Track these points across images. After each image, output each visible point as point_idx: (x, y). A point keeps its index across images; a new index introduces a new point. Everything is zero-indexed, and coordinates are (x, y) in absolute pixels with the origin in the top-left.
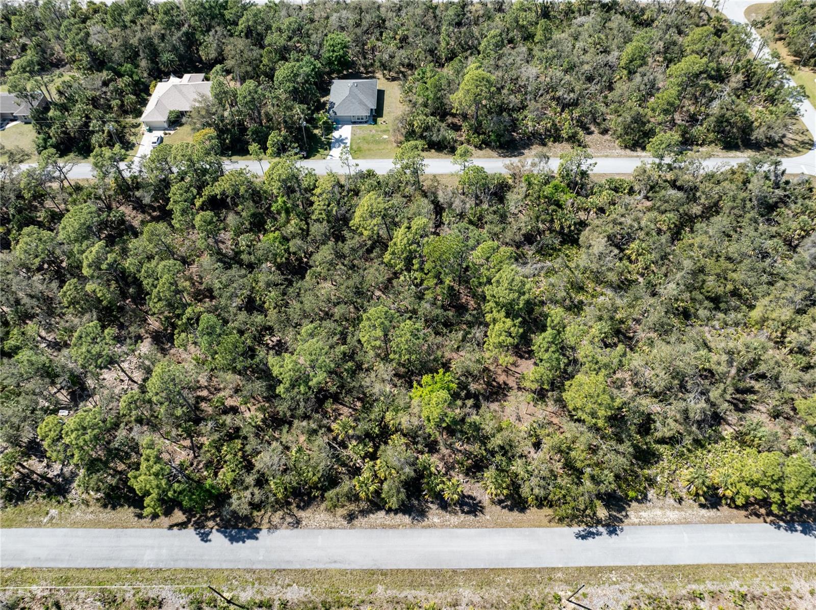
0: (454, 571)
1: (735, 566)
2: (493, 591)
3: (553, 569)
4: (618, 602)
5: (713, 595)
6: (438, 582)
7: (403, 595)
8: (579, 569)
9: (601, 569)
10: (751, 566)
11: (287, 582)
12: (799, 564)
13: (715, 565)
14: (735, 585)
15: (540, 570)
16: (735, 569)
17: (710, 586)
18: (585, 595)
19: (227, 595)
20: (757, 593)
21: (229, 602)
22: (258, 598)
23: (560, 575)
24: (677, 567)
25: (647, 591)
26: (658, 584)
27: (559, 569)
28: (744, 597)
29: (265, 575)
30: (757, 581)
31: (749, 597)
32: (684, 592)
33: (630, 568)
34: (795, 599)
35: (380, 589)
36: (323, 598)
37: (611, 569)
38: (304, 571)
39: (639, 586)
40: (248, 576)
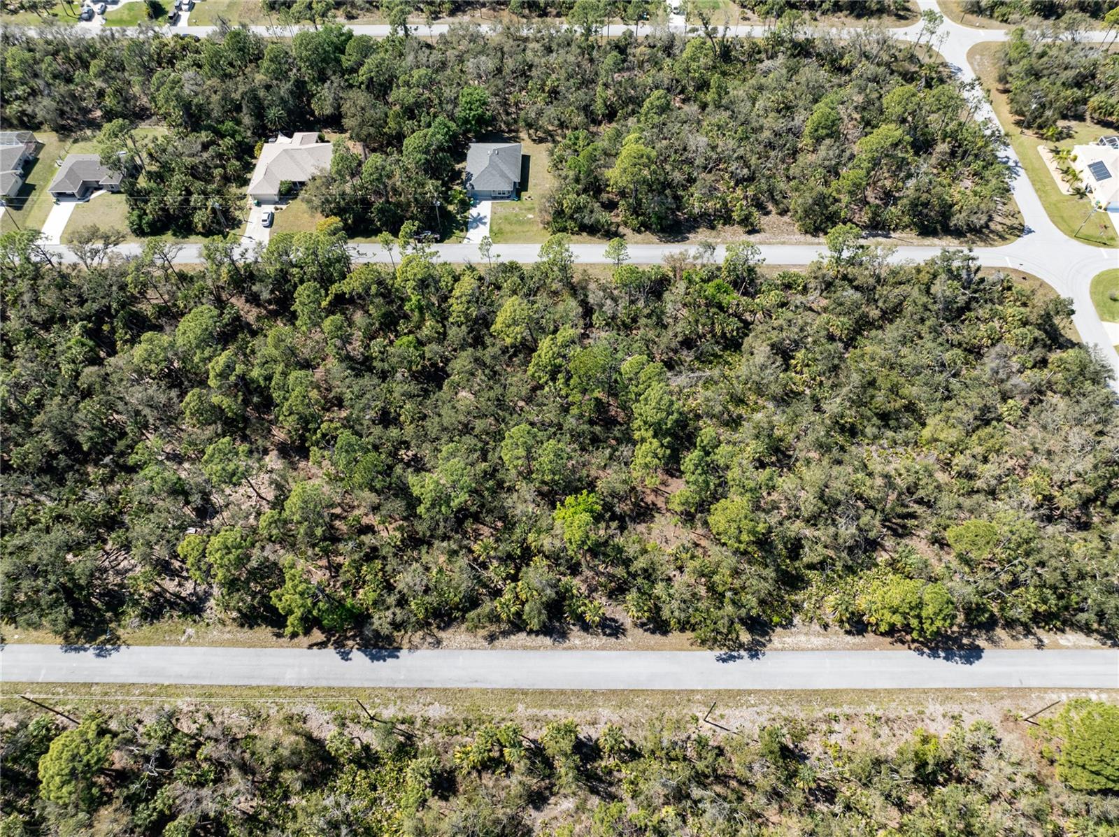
0: (594, 691)
1: (873, 691)
2: (632, 711)
3: (693, 691)
4: (754, 722)
5: (848, 717)
6: (578, 701)
7: (543, 714)
8: (718, 692)
9: (740, 693)
10: (888, 691)
11: (428, 700)
12: (937, 690)
13: (853, 690)
14: (871, 709)
15: (679, 692)
16: (873, 694)
17: (846, 709)
18: (722, 716)
19: (372, 712)
20: (892, 716)
21: (372, 718)
22: (400, 716)
23: (699, 697)
24: (816, 692)
25: (784, 713)
26: (796, 707)
27: (698, 691)
28: (878, 719)
29: (406, 693)
30: (893, 705)
31: (883, 720)
32: (820, 715)
33: (769, 691)
34: (927, 721)
35: (521, 707)
36: (464, 715)
37: (750, 692)
38: (445, 690)
39: (777, 709)
40: (390, 694)
